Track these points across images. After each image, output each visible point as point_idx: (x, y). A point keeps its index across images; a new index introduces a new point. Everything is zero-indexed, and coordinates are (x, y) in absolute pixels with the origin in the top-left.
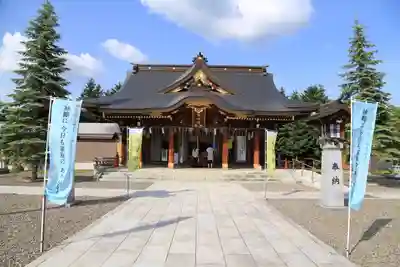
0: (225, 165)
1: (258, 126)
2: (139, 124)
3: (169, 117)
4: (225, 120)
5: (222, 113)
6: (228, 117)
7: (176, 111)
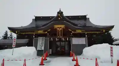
1: (86, 36)
2: (34, 36)
3: (47, 32)
4: (71, 34)
5: (70, 30)
6: (72, 32)
7: (49, 30)
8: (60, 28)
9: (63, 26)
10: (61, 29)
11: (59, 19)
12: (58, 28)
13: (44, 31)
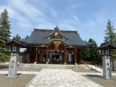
0: (65, 63)
1: (76, 50)
2: (37, 48)
5: (65, 46)
8: (58, 43)
9: (60, 43)
12: (56, 43)
13: (46, 46)
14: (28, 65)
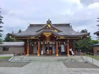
0: (57, 55)
1: (68, 41)
2: (28, 41)
3: (37, 38)
4: (57, 39)
5: (55, 37)
6: (57, 38)
7: (40, 36)
9: (50, 34)
10: (48, 36)
11: (47, 27)
13: (35, 37)
14: (18, 58)
